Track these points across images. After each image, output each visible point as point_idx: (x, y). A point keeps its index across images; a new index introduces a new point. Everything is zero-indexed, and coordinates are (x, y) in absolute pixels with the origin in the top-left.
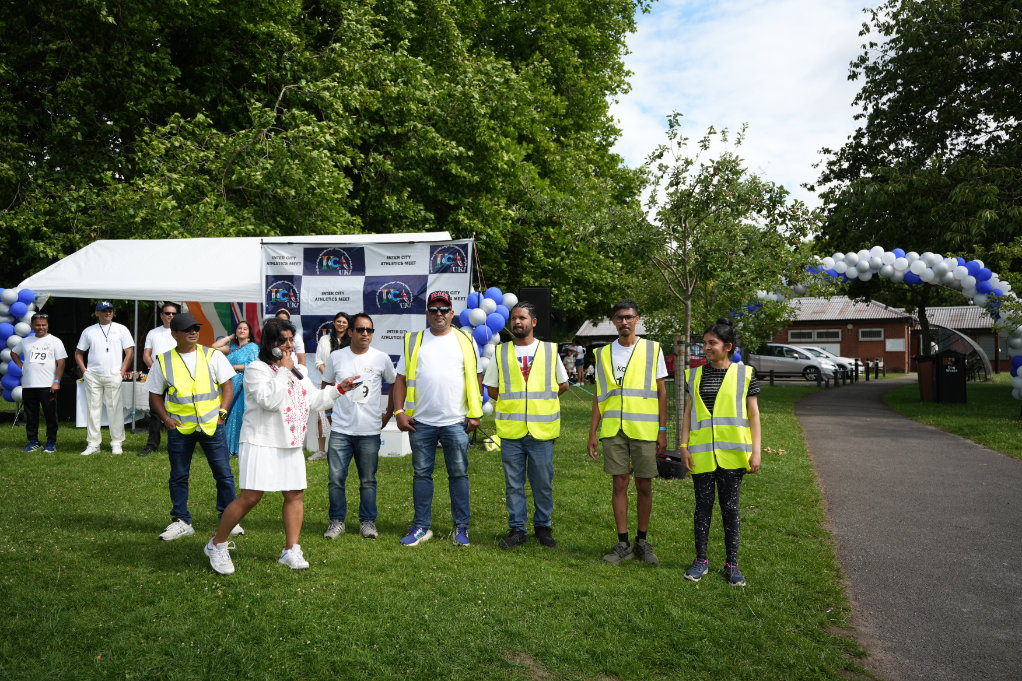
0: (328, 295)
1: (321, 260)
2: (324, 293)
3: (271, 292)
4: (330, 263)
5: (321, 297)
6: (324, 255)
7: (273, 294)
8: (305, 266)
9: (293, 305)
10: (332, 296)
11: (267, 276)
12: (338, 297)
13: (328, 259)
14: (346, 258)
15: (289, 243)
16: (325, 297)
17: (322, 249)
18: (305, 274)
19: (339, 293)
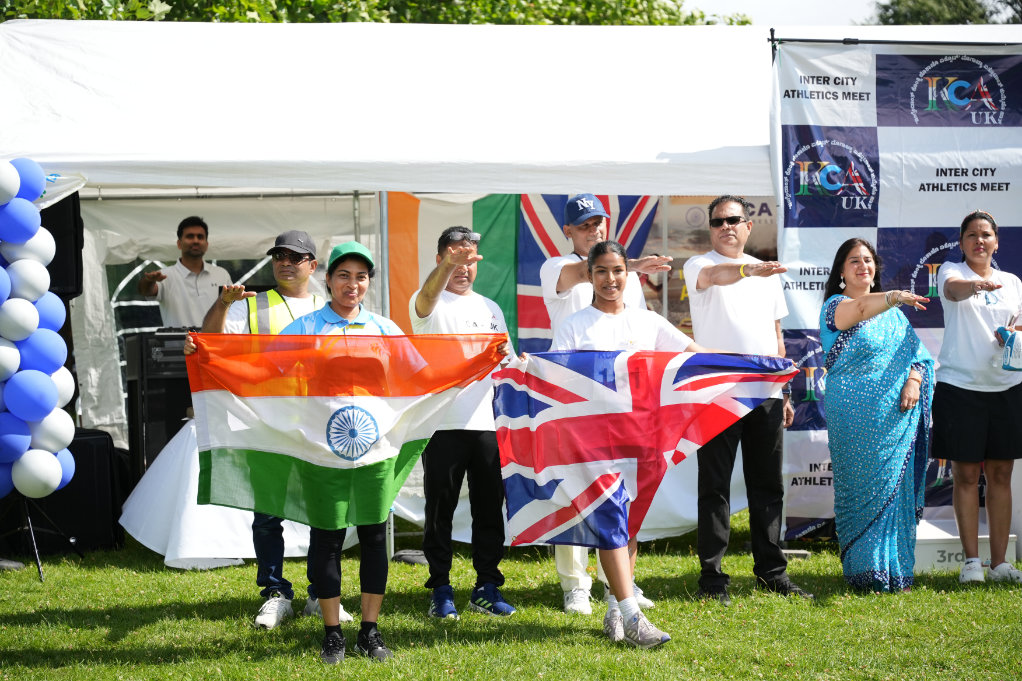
0: (953, 178)
1: (923, 87)
2: (942, 172)
3: (797, 168)
4: (947, 95)
5: (936, 180)
6: (930, 74)
7: (803, 175)
8: (880, 102)
9: (859, 204)
10: (962, 180)
11: (785, 128)
12: (979, 180)
13: (941, 85)
14: (991, 84)
15: (847, 42)
16: (944, 180)
17: (923, 60)
18: (883, 120)
19: (983, 171)
